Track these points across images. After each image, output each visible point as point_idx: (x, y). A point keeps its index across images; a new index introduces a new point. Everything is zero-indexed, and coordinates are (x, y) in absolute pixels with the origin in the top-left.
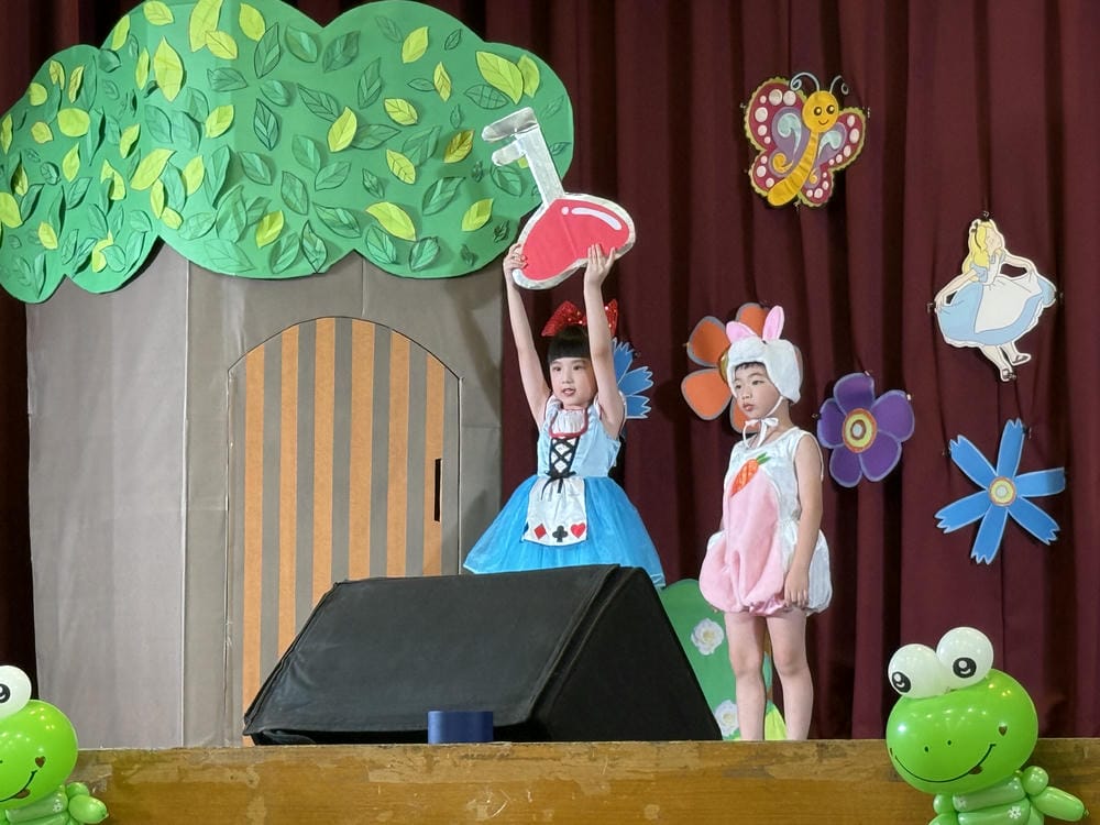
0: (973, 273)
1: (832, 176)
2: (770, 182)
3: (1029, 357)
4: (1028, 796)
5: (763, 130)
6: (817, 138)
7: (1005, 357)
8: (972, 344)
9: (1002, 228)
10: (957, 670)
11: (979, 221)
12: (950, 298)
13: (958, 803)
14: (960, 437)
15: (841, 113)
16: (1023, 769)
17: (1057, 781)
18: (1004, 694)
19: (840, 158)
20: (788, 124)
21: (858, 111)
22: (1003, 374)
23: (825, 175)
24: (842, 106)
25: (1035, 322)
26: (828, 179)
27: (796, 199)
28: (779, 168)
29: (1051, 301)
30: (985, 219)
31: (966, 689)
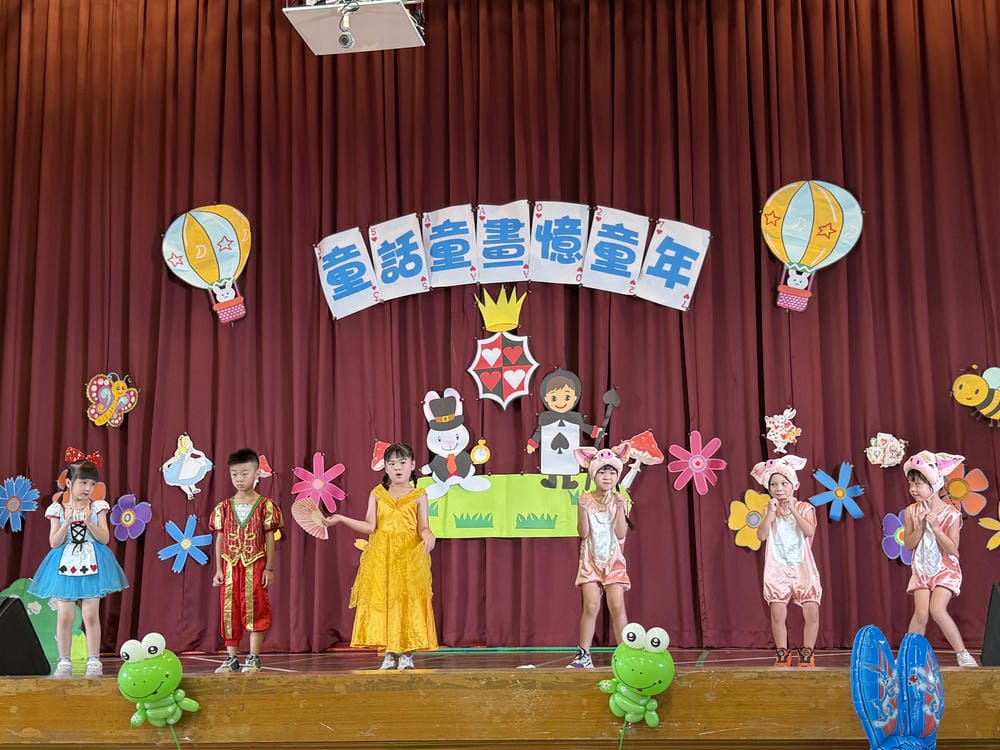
0: (179, 456)
1: (123, 415)
2: (96, 416)
3: (200, 490)
5: (94, 395)
6: (117, 399)
7: (190, 490)
8: (177, 485)
9: (192, 439)
10: (150, 651)
11: (182, 436)
12: (169, 466)
14: (170, 521)
15: (128, 390)
16: (175, 691)
18: (169, 660)
19: (126, 408)
20: (105, 393)
21: (135, 389)
22: (189, 497)
23: (120, 414)
25: (203, 477)
26: (121, 416)
27: (107, 423)
28: (100, 410)
29: (210, 469)
30: (185, 435)
31: (153, 658)
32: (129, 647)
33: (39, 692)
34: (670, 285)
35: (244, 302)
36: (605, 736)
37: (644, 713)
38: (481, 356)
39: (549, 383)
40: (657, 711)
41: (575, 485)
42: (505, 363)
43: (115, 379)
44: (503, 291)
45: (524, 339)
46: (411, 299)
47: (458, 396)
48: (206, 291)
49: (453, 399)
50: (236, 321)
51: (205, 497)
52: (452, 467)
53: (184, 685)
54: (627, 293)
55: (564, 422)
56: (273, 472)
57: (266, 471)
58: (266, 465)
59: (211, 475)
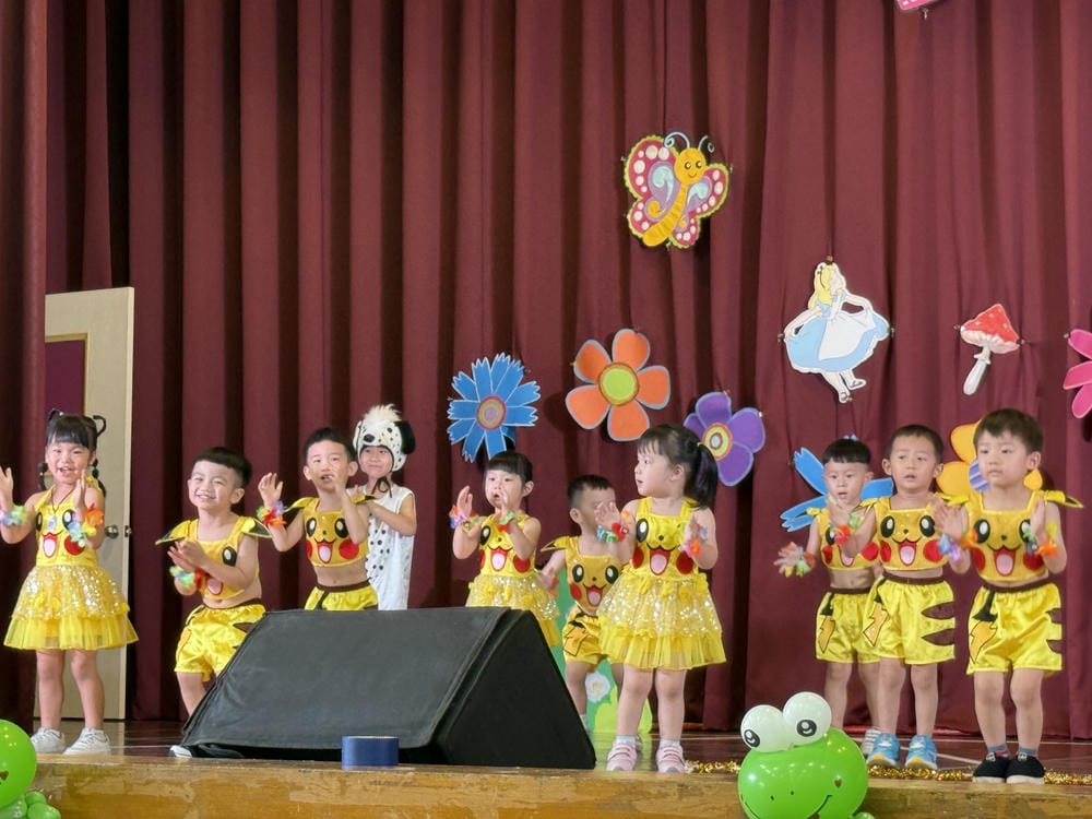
0: (818, 308)
1: (699, 222)
2: (645, 225)
3: (864, 382)
5: (640, 180)
6: (687, 188)
7: (845, 382)
8: (815, 371)
9: (843, 271)
10: (800, 730)
11: (823, 264)
12: (797, 330)
14: (803, 449)
15: (708, 168)
16: (854, 815)
18: (840, 751)
19: (705, 207)
20: (661, 176)
21: (722, 167)
22: (841, 397)
23: (693, 221)
24: (708, 163)
25: (869, 353)
26: (695, 224)
27: (667, 241)
28: (653, 214)
29: (884, 336)
30: (829, 263)
31: (807, 745)
32: (757, 719)
33: (581, 803)
43: (680, 146)
50: (935, 7)
51: (876, 400)
53: (872, 802)
56: (1023, 342)
57: (1006, 338)
58: (1005, 326)
59: (888, 349)
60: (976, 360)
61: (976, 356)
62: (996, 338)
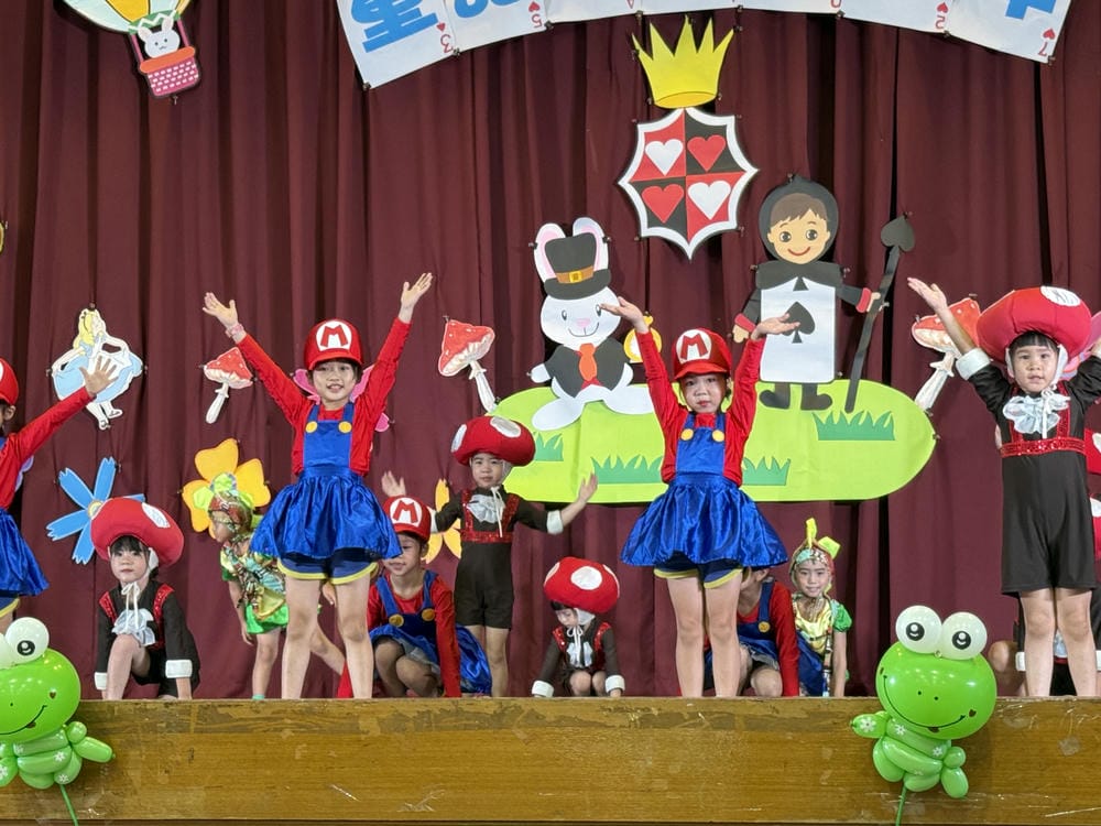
0: (82, 348)
3: (121, 412)
4: (70, 744)
9: (103, 317)
10: (20, 650)
11: (86, 310)
12: (63, 367)
13: (17, 750)
14: (67, 469)
16: (67, 723)
17: (95, 732)
18: (55, 668)
22: (101, 424)
25: (126, 387)
29: (138, 372)
30: (91, 309)
31: (25, 664)
34: (1016, 11)
35: (197, 57)
36: (866, 817)
37: (941, 773)
38: (645, 157)
39: (776, 207)
40: (964, 768)
41: (826, 402)
42: (691, 167)
44: (687, 29)
45: (729, 122)
46: (509, 46)
47: (598, 233)
48: (125, 35)
49: (589, 239)
50: (183, 94)
51: (131, 427)
52: (588, 368)
53: (83, 713)
54: (932, 29)
55: (806, 281)
56: (256, 379)
57: (242, 377)
58: (241, 366)
59: (141, 385)
60: (217, 394)
61: (217, 391)
62: (234, 375)
